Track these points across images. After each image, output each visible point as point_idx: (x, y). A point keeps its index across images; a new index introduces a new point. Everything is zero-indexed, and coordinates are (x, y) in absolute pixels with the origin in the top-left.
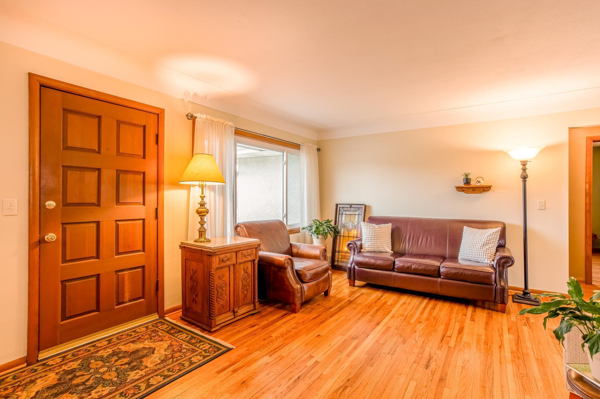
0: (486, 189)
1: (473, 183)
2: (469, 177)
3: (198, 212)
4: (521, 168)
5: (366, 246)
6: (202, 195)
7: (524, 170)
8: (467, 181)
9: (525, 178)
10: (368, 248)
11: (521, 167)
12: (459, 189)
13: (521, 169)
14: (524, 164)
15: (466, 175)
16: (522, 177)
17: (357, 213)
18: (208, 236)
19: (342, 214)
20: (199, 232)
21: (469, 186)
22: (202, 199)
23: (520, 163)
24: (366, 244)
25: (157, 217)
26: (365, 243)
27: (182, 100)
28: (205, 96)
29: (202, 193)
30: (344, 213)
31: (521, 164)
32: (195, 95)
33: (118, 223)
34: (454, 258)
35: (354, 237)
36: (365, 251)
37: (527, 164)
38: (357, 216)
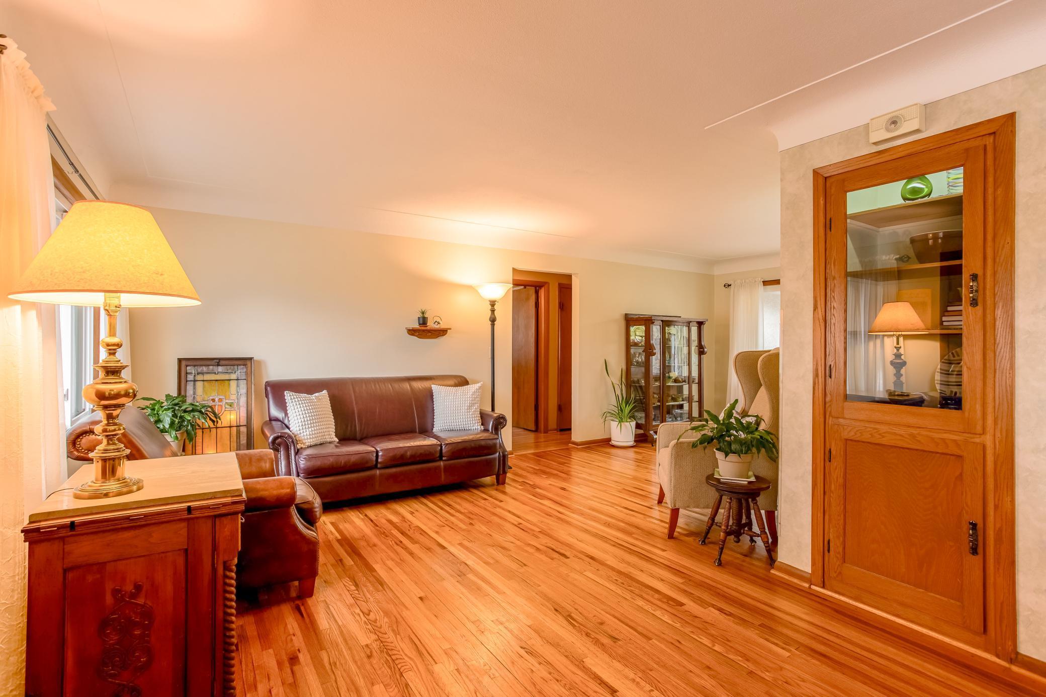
0: (442, 332)
1: (431, 325)
2: (426, 316)
4: (490, 309)
5: (306, 437)
7: (493, 311)
8: (423, 321)
9: (493, 320)
10: (309, 441)
11: (490, 307)
12: (412, 332)
14: (493, 303)
15: (423, 313)
16: (491, 319)
17: (234, 376)
19: (195, 381)
21: (425, 328)
23: (489, 303)
24: (305, 434)
26: (301, 431)
30: (199, 377)
34: (426, 430)
35: (230, 427)
36: (304, 447)
37: (495, 304)
38: (233, 384)
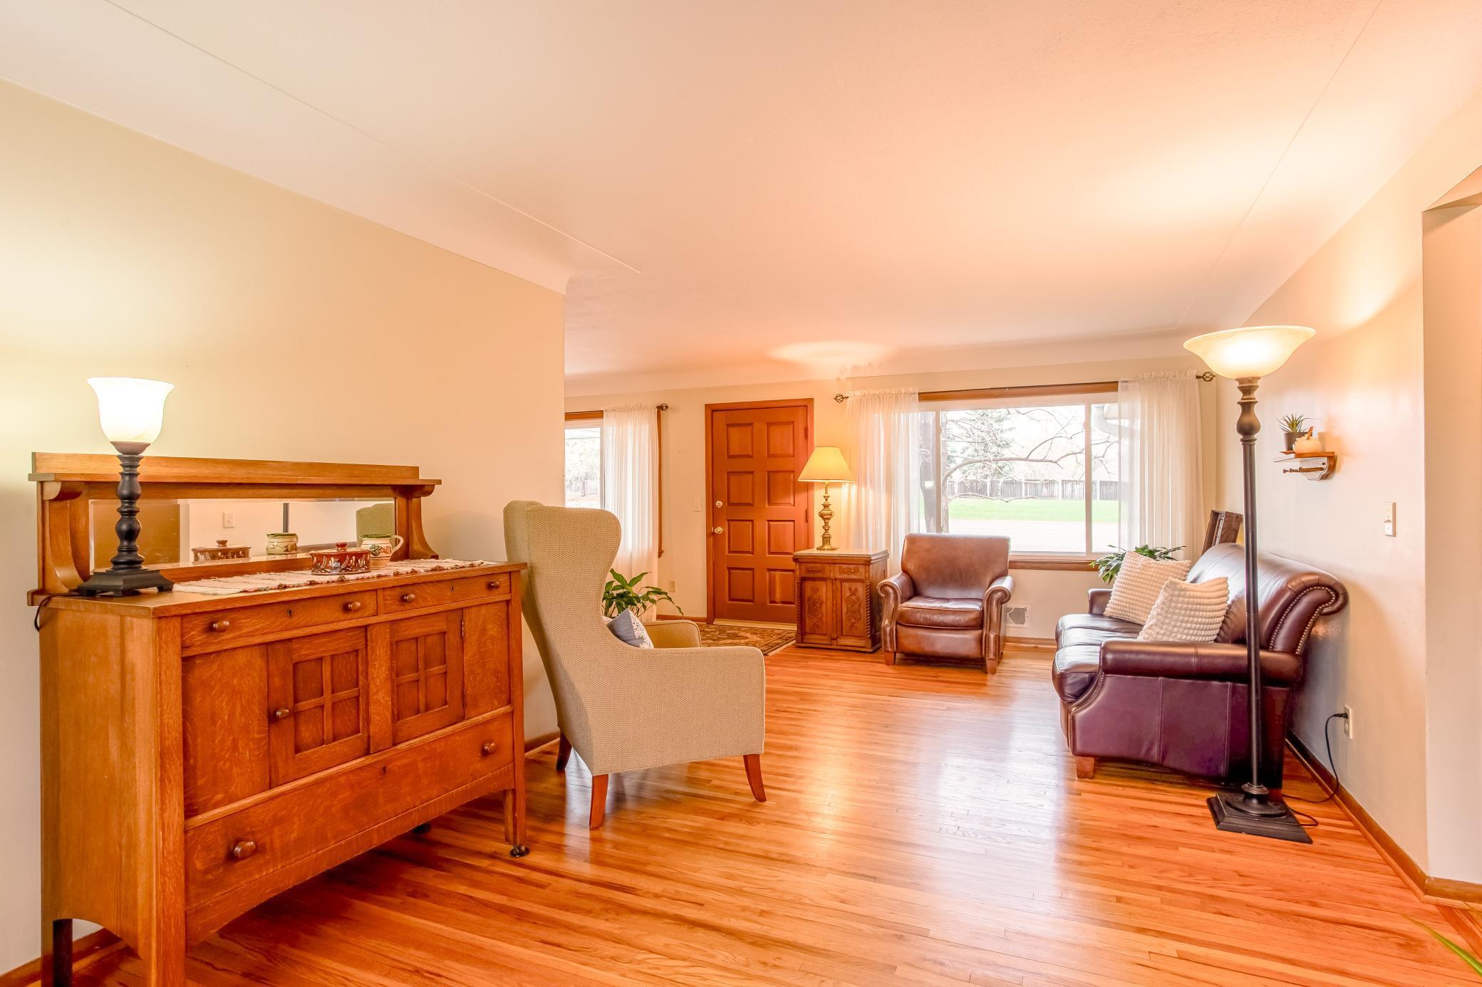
3: (822, 516)
4: (1240, 400)
6: (826, 495)
7: (1248, 406)
9: (1249, 432)
13: (1238, 403)
14: (1248, 387)
16: (1241, 428)
18: (833, 543)
20: (823, 538)
22: (826, 500)
23: (1237, 384)
25: (807, 521)
27: (838, 379)
28: (870, 364)
29: (826, 493)
31: (1239, 388)
32: (855, 367)
33: (771, 523)
37: (1257, 387)
